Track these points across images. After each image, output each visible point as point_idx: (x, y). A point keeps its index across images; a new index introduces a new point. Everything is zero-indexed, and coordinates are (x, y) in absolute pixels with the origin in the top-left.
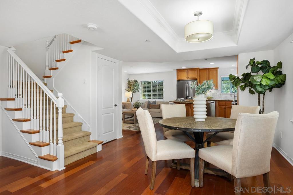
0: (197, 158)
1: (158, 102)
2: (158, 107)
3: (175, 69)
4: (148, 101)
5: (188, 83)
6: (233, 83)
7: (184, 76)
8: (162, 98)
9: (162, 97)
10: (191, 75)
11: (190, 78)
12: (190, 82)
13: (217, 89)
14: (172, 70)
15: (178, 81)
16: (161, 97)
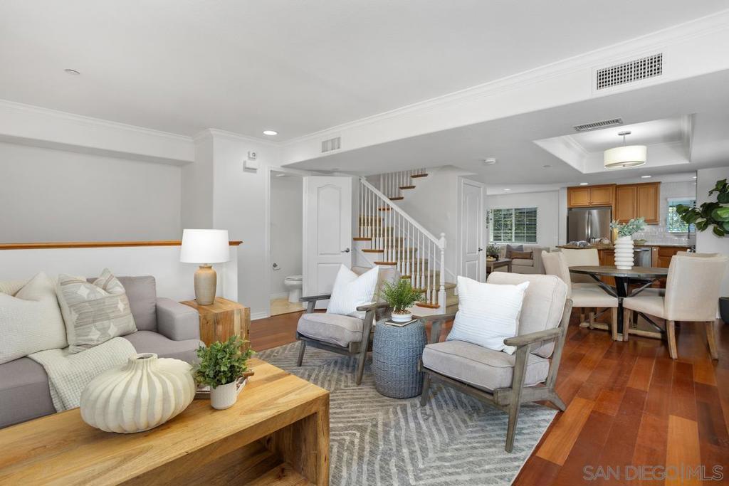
0: (621, 309)
1: (526, 248)
2: (528, 256)
3: (564, 188)
4: (508, 245)
5: (590, 213)
6: (683, 218)
7: (583, 199)
8: (535, 241)
9: (535, 237)
10: (598, 198)
11: (595, 203)
12: (595, 212)
13: (657, 224)
14: (558, 188)
15: (570, 209)
16: (532, 238)
